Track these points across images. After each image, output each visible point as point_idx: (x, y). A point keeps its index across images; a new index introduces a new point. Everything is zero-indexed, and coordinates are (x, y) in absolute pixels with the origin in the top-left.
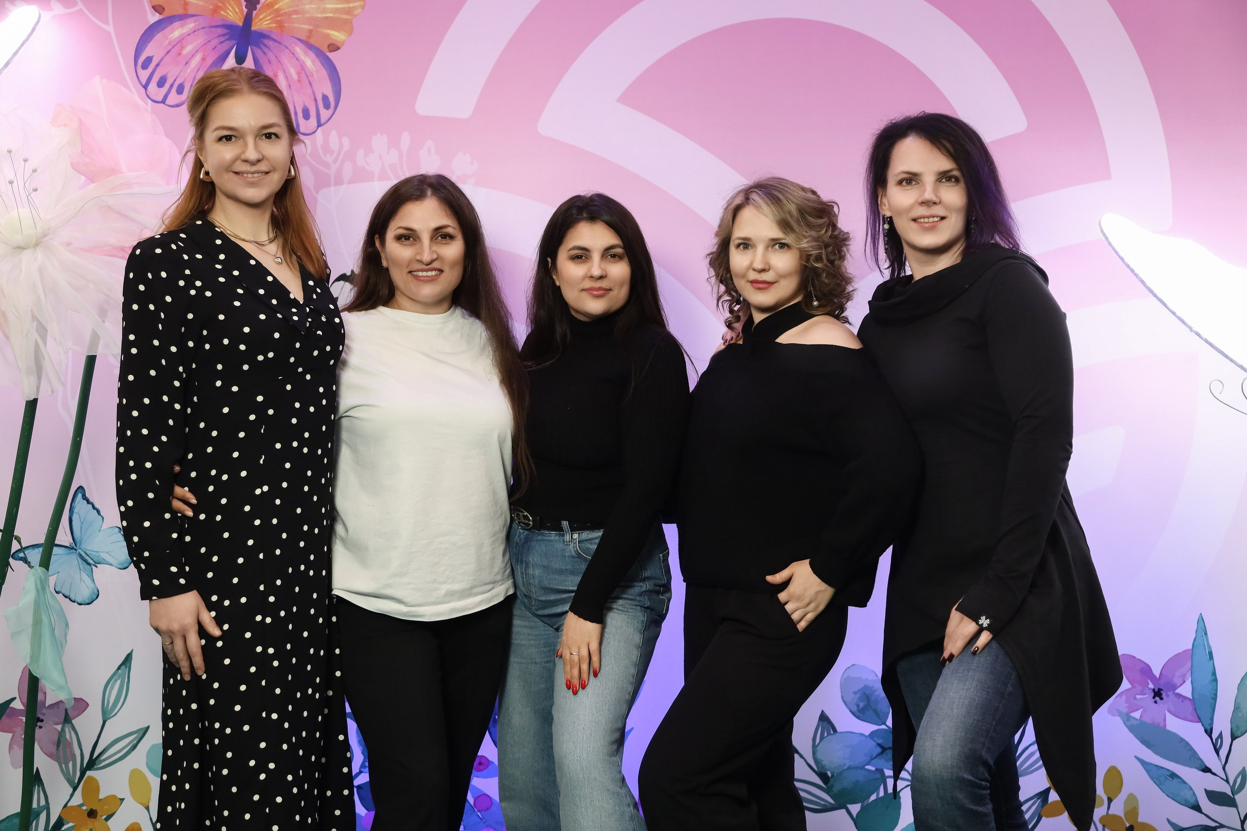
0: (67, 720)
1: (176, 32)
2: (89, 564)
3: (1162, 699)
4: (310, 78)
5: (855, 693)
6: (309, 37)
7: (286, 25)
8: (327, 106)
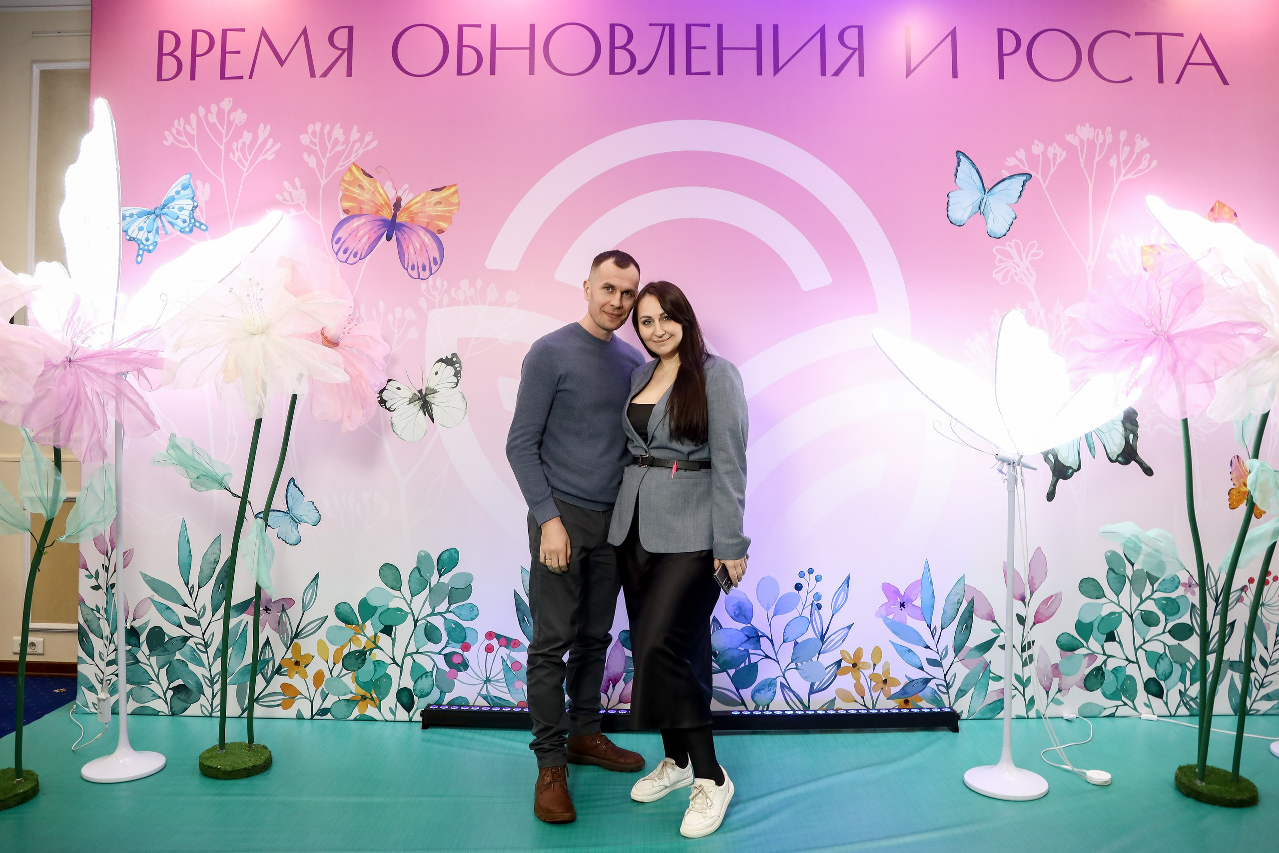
0: (284, 610)
1: (355, 223)
2: (296, 522)
3: (905, 608)
4: (427, 248)
5: (733, 606)
6: (427, 226)
7: (415, 219)
8: (436, 264)
